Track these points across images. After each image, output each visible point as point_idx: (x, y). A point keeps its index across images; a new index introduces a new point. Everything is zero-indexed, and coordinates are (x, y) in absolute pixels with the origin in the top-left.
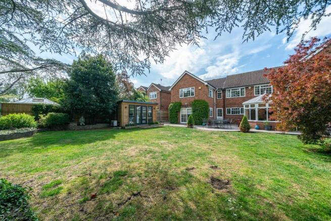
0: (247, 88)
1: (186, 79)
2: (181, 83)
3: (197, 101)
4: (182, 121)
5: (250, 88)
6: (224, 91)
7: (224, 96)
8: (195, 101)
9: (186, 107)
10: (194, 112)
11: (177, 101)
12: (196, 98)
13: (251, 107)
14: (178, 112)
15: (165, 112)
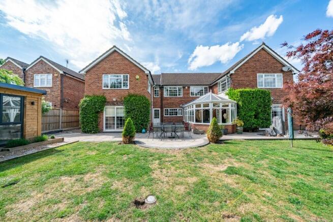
0: (184, 87)
1: (115, 60)
2: (107, 65)
3: (133, 96)
4: (106, 127)
5: (186, 88)
6: (161, 88)
7: (162, 94)
8: (130, 96)
9: (114, 105)
10: (128, 112)
11: (98, 93)
12: (132, 92)
13: (204, 107)
14: (99, 112)
15: (71, 112)
